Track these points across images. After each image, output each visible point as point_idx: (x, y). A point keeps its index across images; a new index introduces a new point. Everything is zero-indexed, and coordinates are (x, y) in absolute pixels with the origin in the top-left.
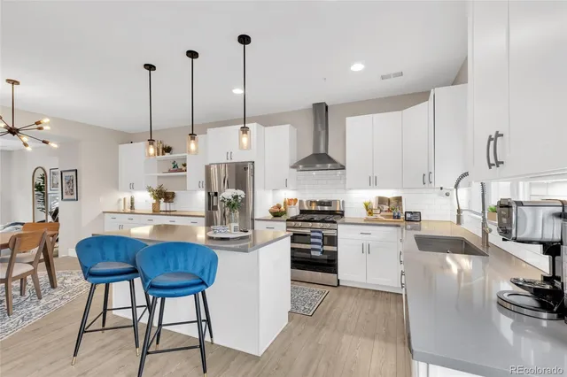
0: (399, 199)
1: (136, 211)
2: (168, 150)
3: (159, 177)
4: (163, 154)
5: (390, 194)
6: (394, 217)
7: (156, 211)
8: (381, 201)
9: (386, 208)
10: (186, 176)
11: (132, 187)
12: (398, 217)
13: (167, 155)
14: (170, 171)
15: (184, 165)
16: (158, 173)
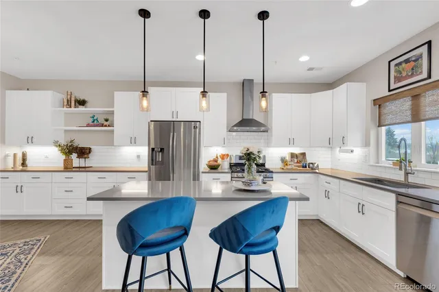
0: (304, 154)
1: (29, 169)
2: (82, 103)
3: (66, 131)
4: (75, 107)
5: (297, 151)
6: (303, 167)
7: (68, 167)
8: (293, 155)
9: (296, 160)
10: (113, 131)
11: (30, 140)
12: (306, 167)
13: (81, 109)
14: (88, 125)
15: (107, 120)
16: (65, 126)
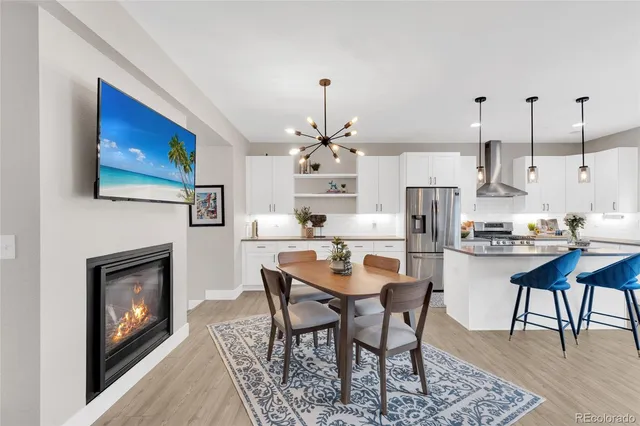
0: (555, 221)
3: (297, 198)
4: (311, 172)
8: (543, 222)
9: (547, 227)
11: (272, 209)
15: (343, 186)
16: (296, 192)
